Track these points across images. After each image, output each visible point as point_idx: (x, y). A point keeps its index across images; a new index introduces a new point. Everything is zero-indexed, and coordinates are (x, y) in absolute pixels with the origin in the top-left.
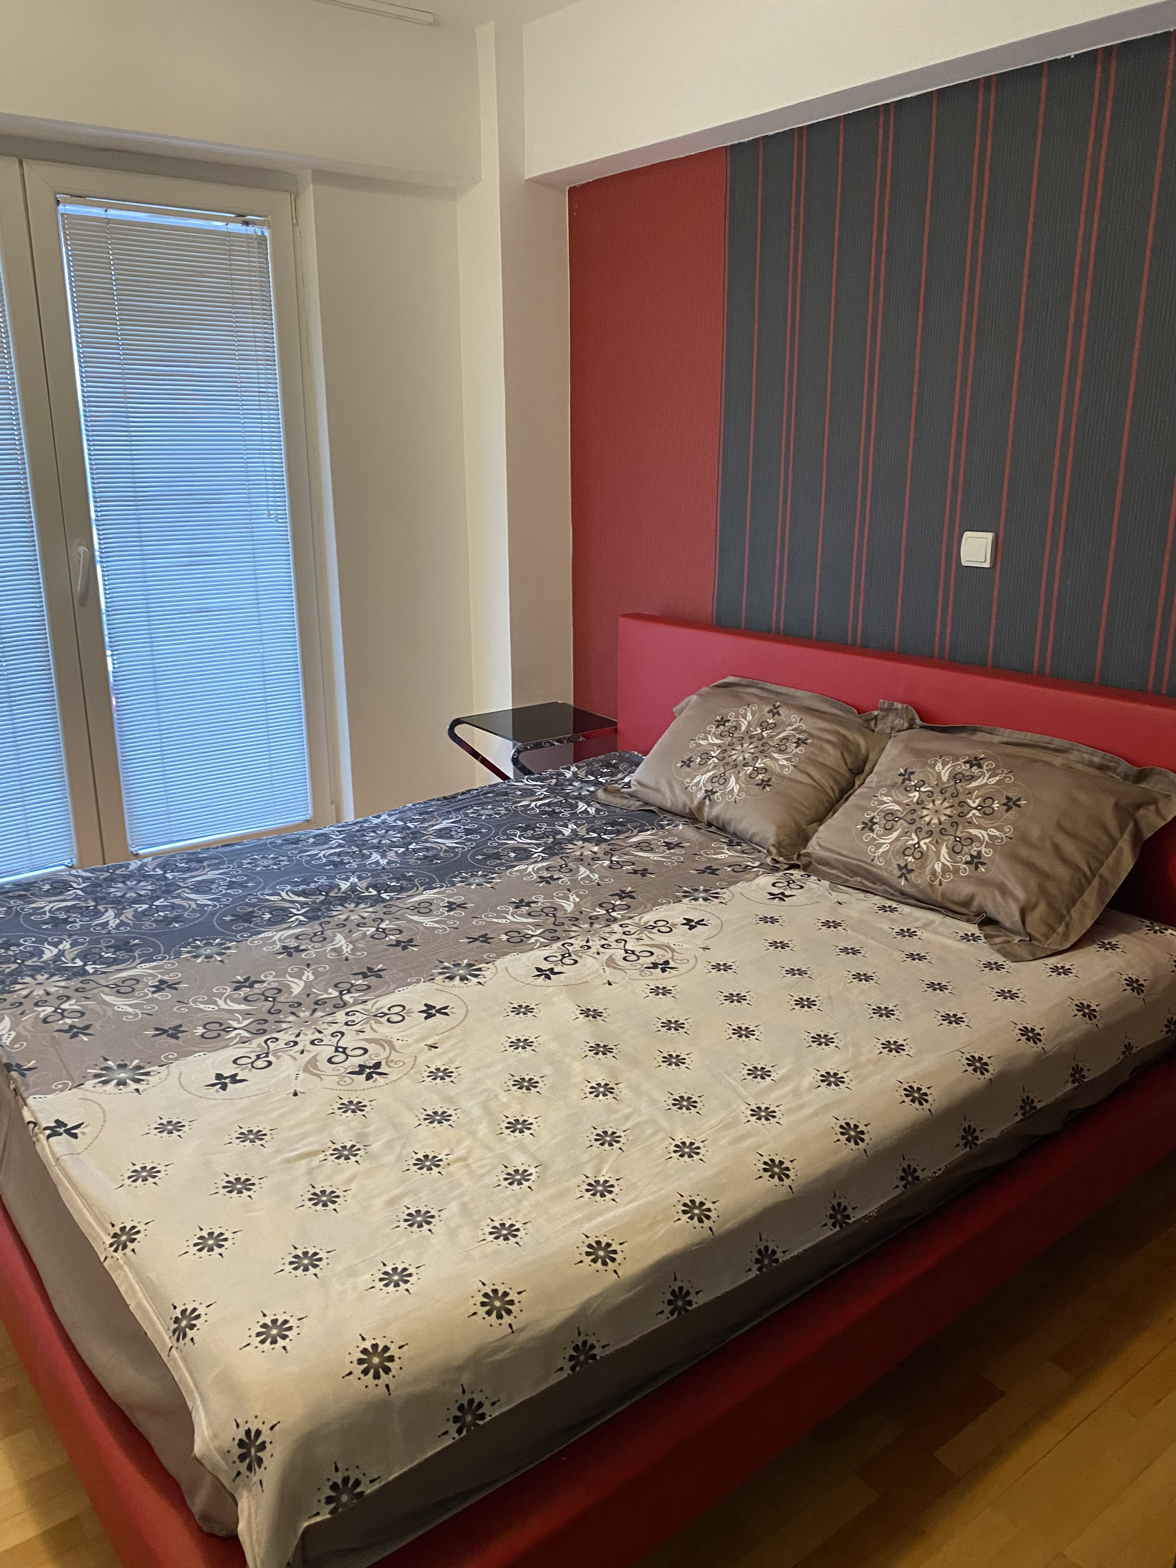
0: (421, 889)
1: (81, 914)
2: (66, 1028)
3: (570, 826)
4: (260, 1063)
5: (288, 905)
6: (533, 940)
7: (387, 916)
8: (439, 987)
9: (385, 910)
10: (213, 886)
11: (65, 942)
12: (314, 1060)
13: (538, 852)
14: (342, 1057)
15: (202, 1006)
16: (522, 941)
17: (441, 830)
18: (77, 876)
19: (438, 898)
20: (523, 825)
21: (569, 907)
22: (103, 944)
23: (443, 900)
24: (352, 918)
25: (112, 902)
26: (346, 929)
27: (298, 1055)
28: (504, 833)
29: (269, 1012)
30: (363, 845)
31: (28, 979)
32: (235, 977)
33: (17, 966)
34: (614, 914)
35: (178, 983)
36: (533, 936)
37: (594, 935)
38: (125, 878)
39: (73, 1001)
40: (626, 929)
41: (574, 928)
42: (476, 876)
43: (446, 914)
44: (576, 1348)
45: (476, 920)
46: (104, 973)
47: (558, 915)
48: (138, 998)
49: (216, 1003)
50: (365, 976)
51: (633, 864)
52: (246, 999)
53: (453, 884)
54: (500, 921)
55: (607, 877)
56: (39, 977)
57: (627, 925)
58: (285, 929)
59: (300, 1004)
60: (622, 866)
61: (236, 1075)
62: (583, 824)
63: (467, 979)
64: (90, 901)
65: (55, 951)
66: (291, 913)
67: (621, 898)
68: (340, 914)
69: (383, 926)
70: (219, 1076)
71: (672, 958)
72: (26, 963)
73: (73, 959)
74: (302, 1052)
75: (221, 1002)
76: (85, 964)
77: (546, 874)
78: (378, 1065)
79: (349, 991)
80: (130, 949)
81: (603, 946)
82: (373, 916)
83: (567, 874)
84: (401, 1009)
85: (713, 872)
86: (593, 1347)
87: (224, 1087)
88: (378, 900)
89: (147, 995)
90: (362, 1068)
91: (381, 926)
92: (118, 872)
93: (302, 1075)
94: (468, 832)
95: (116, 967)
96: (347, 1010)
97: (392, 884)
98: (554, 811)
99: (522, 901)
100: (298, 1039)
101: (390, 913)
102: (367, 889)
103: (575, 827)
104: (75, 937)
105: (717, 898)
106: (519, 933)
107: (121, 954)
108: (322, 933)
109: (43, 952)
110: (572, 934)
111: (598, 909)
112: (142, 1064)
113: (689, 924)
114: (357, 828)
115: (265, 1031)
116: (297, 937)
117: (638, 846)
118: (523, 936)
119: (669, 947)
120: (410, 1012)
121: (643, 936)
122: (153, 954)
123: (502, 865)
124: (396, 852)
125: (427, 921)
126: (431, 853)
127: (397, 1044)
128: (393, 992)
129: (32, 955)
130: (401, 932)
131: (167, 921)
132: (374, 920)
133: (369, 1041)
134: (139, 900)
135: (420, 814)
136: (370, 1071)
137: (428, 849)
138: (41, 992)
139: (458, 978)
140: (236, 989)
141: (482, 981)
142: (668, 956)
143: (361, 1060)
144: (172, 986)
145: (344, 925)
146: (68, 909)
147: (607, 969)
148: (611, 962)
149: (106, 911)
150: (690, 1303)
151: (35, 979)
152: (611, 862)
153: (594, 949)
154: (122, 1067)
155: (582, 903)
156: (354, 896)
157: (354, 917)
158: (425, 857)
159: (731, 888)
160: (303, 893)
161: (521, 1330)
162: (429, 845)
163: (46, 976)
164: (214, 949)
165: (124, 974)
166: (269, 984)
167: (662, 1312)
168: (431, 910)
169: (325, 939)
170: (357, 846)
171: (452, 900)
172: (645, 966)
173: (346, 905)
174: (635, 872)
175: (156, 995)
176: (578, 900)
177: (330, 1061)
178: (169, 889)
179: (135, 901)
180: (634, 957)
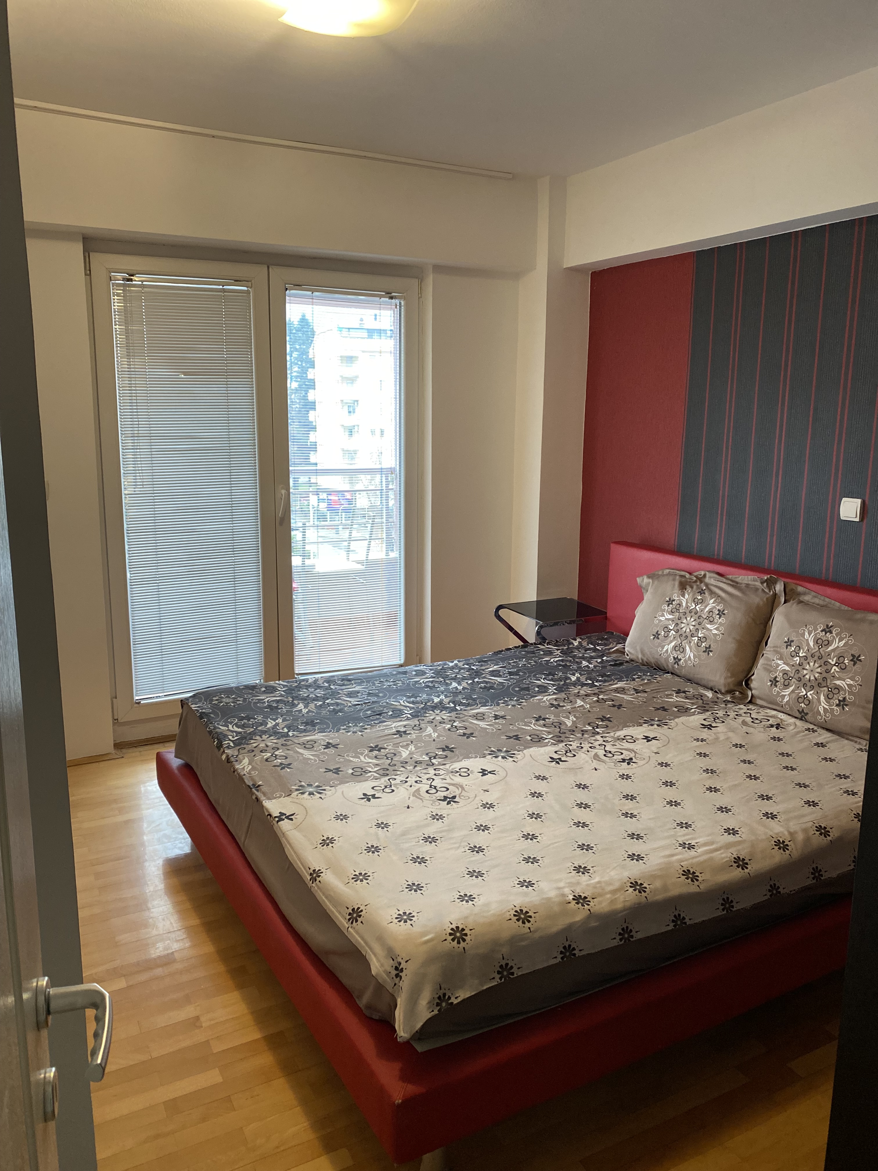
0: (479, 706)
1: (285, 704)
2: (279, 764)
3: (576, 675)
4: (387, 790)
5: (402, 708)
6: (547, 741)
7: (457, 719)
8: (489, 761)
9: (457, 716)
10: (359, 695)
11: (279, 719)
12: (418, 790)
13: (552, 689)
14: (434, 791)
15: (351, 759)
16: (540, 741)
17: (493, 671)
18: (279, 684)
19: (488, 712)
20: (547, 673)
21: (569, 723)
22: (300, 722)
23: (492, 713)
24: (437, 718)
25: (302, 699)
26: (434, 724)
27: (409, 788)
28: (535, 676)
29: (389, 765)
30: (446, 677)
31: (258, 738)
32: (370, 744)
33: (253, 729)
34: (597, 730)
35: (338, 745)
36: (547, 739)
37: (584, 741)
38: (308, 687)
39: (281, 751)
40: (605, 739)
41: (572, 736)
42: (513, 700)
43: (494, 721)
44: (564, 947)
45: (512, 726)
46: (298, 736)
47: (562, 728)
48: (316, 751)
49: (359, 758)
50: (444, 750)
51: (613, 701)
52: (376, 757)
53: (498, 704)
54: (527, 728)
55: (595, 707)
56: (263, 736)
57: (606, 737)
58: (398, 721)
59: (406, 763)
60: (605, 702)
61: (375, 795)
62: (585, 674)
63: (506, 758)
64: (289, 698)
65: (274, 723)
66: (404, 712)
67: (602, 721)
68: (431, 715)
69: (455, 724)
70: (364, 794)
71: (635, 756)
72: (258, 728)
73: (283, 728)
74: (411, 786)
75: (362, 758)
76: (289, 731)
77: (555, 703)
78: (454, 797)
79: (435, 758)
80: (313, 724)
81: (591, 747)
82: (449, 718)
83: (569, 704)
84: (467, 770)
85: (664, 709)
86: (574, 949)
87: (369, 800)
88: (454, 709)
89: (320, 750)
90: (445, 798)
91: (454, 724)
92: (302, 683)
93: (412, 798)
94: (510, 673)
95: (304, 734)
96: (435, 768)
97: (464, 702)
98: (566, 664)
99: (540, 717)
100: (407, 780)
101: (459, 718)
102: (449, 703)
103: (579, 676)
104: (284, 717)
105: (666, 725)
106: (538, 736)
107: (309, 727)
108: (419, 725)
109: (267, 723)
110: (571, 739)
111: (587, 726)
112: (321, 785)
113: (647, 739)
114: (441, 668)
115: (388, 775)
116: (405, 726)
117: (617, 690)
118: (541, 738)
119: (633, 751)
120: (472, 772)
121: (616, 744)
122: (325, 729)
123: (528, 694)
124: (467, 683)
125: (482, 724)
126: (488, 685)
127: (466, 788)
128: (461, 761)
129: (261, 724)
130: (466, 728)
131: (335, 712)
132: (449, 721)
133: (450, 784)
134: (316, 699)
135: (479, 662)
136: (450, 800)
137: (486, 682)
138: (264, 745)
139: (500, 757)
140: (371, 751)
141: (516, 760)
142: (632, 755)
143: (445, 794)
144: (335, 746)
145: (432, 722)
146: (278, 702)
147: (594, 761)
148: (596, 757)
149: (299, 704)
150: (632, 937)
151: (262, 738)
152: (598, 698)
153: (585, 749)
154: (310, 785)
155: (577, 722)
156: (441, 706)
157: (438, 718)
158: (485, 687)
159: (676, 720)
160: (413, 703)
161: (535, 931)
162: (487, 680)
163: (268, 736)
164: (358, 728)
165: (308, 738)
166: (389, 750)
167: (615, 938)
168: (484, 718)
169: (421, 729)
170: (443, 678)
171: (496, 713)
172: (618, 760)
173: (435, 711)
174: (614, 706)
175: (326, 750)
176: (575, 719)
177: (427, 792)
178: (334, 694)
179: (314, 700)
180: (611, 755)
